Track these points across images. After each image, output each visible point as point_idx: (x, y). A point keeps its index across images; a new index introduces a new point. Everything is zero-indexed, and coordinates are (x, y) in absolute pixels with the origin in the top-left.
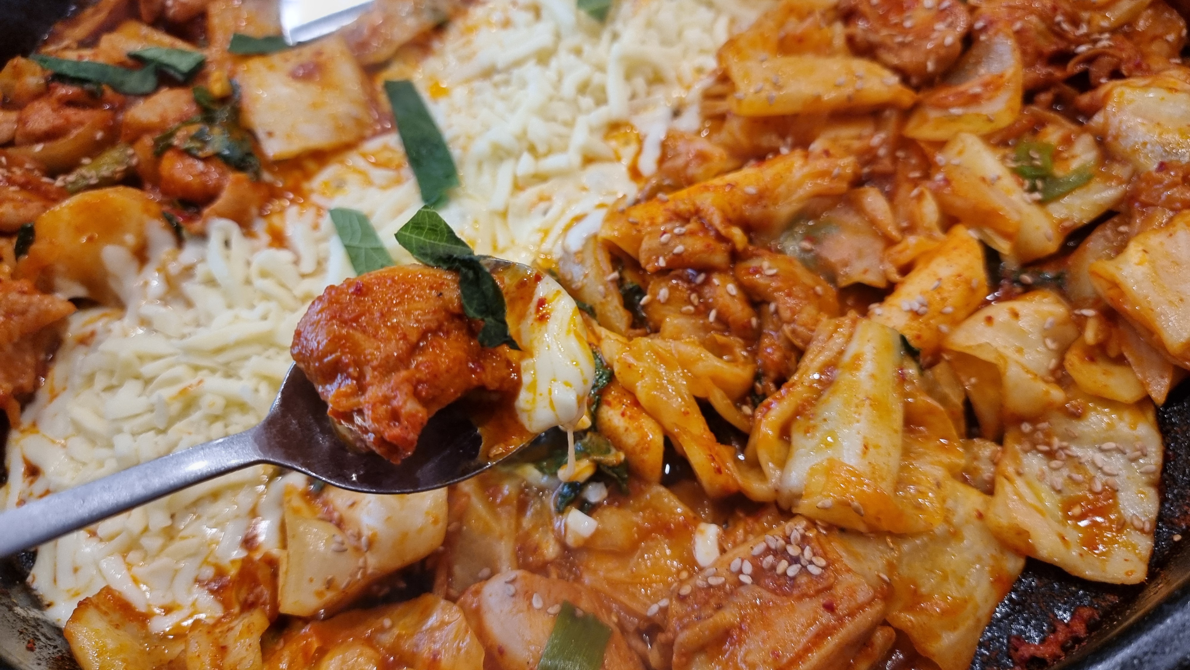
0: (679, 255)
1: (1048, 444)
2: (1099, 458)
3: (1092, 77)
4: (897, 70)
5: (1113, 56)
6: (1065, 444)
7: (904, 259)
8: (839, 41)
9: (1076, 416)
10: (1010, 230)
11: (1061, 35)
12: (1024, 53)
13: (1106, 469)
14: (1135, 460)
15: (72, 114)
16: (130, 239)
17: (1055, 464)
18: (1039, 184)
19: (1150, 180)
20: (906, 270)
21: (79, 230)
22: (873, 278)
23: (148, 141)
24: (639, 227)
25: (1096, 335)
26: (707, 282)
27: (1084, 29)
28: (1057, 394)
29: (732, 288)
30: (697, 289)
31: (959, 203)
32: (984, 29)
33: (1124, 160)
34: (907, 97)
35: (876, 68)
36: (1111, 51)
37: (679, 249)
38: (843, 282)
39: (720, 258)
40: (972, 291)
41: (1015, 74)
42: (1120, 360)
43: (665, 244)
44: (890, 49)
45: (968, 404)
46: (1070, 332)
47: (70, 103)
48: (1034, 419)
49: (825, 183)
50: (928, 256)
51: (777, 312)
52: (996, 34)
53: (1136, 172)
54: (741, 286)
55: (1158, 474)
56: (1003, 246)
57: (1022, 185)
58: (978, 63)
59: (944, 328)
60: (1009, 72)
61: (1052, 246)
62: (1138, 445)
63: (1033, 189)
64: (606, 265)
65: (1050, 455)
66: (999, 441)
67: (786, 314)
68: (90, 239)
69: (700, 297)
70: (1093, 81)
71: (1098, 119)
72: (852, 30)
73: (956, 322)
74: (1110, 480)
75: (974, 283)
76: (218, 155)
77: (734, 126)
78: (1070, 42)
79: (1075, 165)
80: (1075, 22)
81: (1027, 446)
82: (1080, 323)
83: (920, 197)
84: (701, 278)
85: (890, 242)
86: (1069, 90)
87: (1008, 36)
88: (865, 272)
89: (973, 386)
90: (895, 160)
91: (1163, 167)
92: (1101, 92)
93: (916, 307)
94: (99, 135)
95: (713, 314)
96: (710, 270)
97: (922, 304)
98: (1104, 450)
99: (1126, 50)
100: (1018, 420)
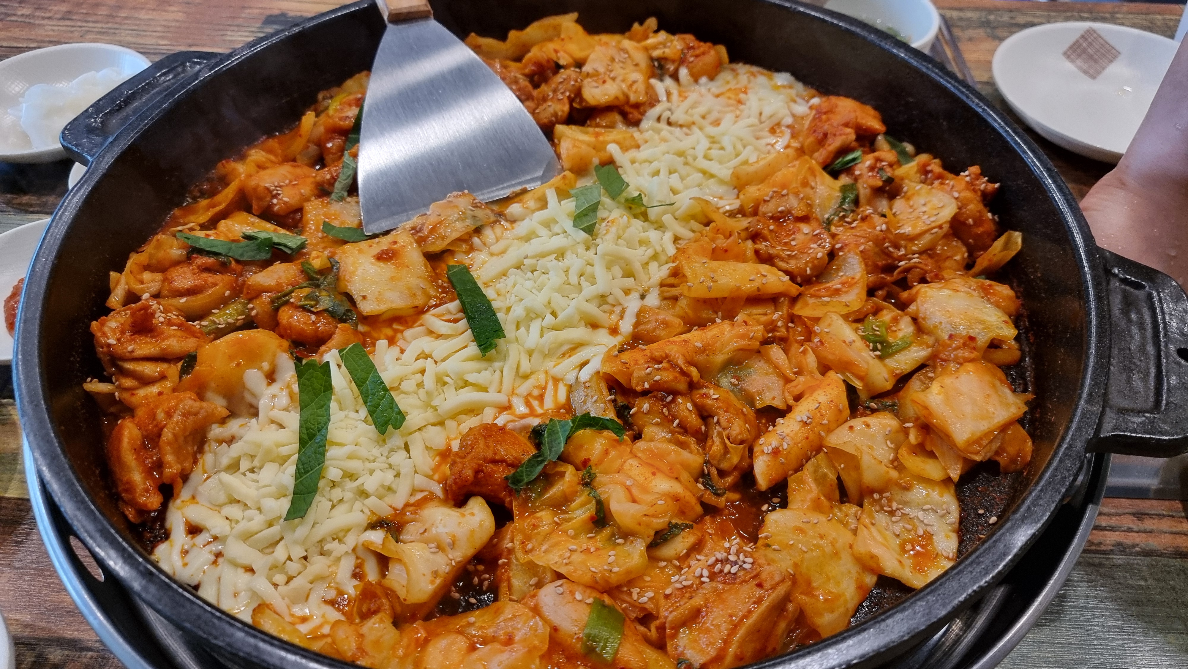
0: (657, 381)
1: (890, 507)
2: (920, 514)
3: (909, 280)
4: (787, 272)
5: (922, 269)
6: (901, 506)
7: (797, 392)
8: (750, 253)
9: (907, 488)
10: (862, 374)
11: (889, 255)
12: (866, 265)
13: (926, 521)
14: (943, 516)
15: (210, 278)
16: (266, 366)
17: (894, 519)
18: (879, 346)
19: (945, 346)
20: (798, 398)
21: (231, 358)
22: (778, 403)
23: (266, 298)
24: (628, 366)
25: (916, 438)
26: (673, 401)
27: (902, 252)
28: (894, 474)
29: (689, 406)
30: (667, 405)
31: (830, 357)
32: (841, 249)
33: (929, 333)
34: (794, 289)
35: (775, 270)
36: (920, 265)
37: (657, 378)
38: (759, 405)
39: (682, 386)
40: (840, 411)
41: (862, 277)
42: (931, 455)
43: (648, 375)
44: (783, 260)
45: (840, 482)
46: (901, 436)
47: (207, 269)
48: (881, 492)
49: (745, 342)
50: (812, 389)
51: (718, 422)
52: (849, 251)
53: (937, 341)
54: (695, 405)
55: (957, 525)
56: (858, 384)
57: (868, 346)
58: (838, 269)
59: (823, 433)
60: (858, 276)
61: (889, 386)
62: (944, 507)
63: (875, 349)
64: (605, 391)
65: (892, 513)
66: (861, 505)
67: (724, 423)
68: (238, 364)
69: (669, 410)
70: (909, 284)
71: (912, 308)
72: (758, 246)
73: (830, 431)
74: (929, 529)
75: (841, 407)
76: (325, 310)
77: (683, 303)
78: (894, 259)
79: (900, 335)
80: (897, 247)
81: (878, 508)
82: (906, 432)
83: (804, 352)
84: (670, 398)
85: (787, 381)
86: (896, 289)
87: (856, 254)
88: (774, 399)
89: (843, 469)
90: (788, 328)
91: (951, 337)
92: (914, 291)
93: (805, 419)
94: (227, 293)
95: (677, 422)
96: (676, 393)
97: (809, 418)
98: (924, 510)
99: (929, 265)
100: (871, 491)
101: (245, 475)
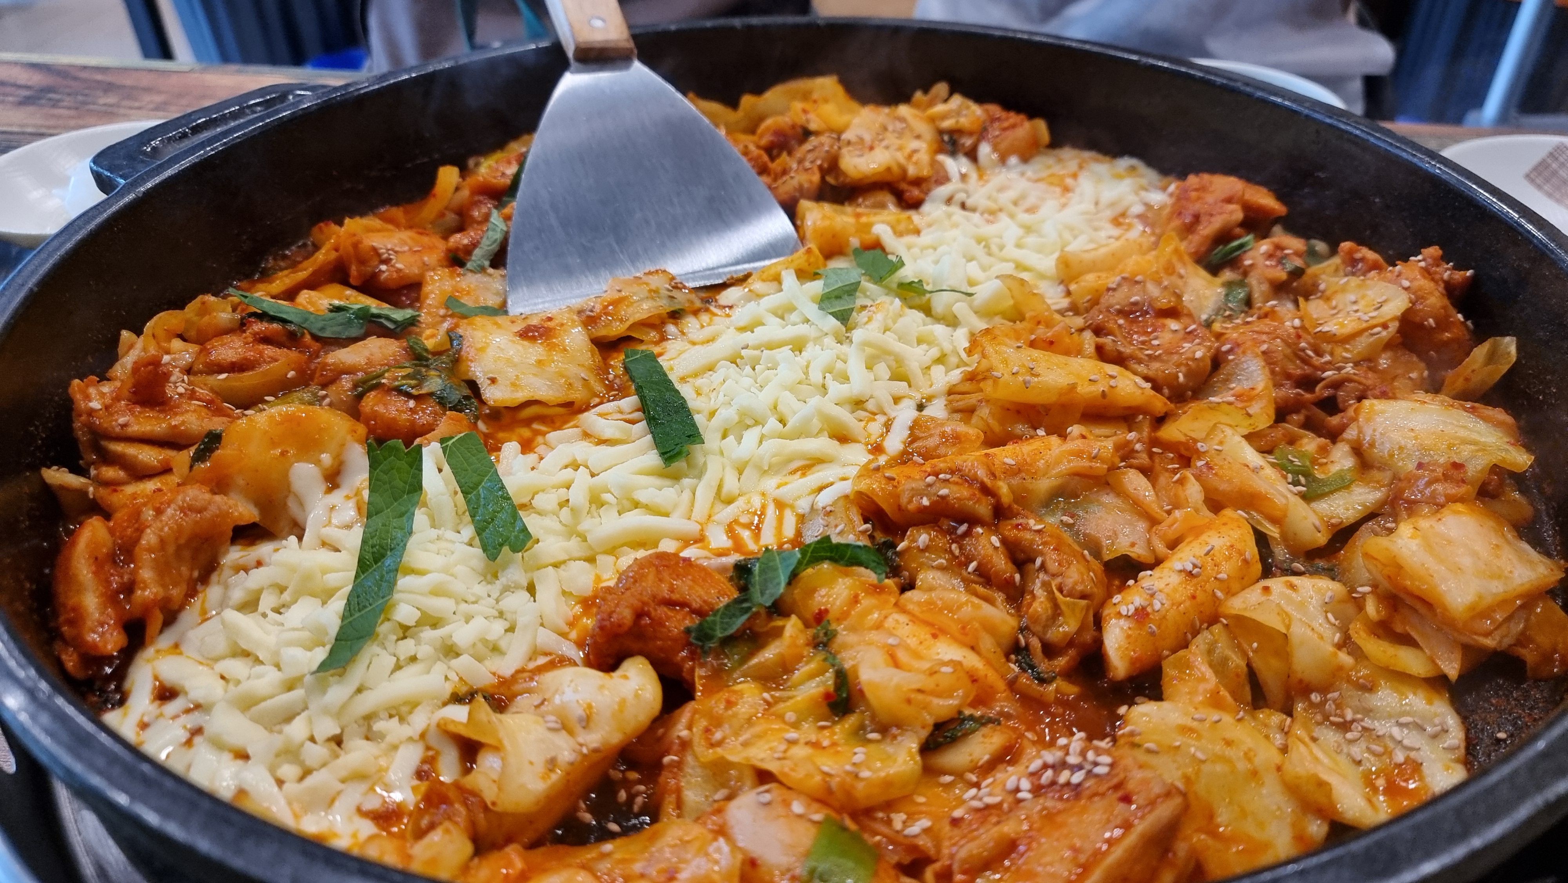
0: (943, 498)
1: (1342, 716)
2: (1396, 732)
3: (1340, 400)
4: (1147, 379)
5: (1360, 383)
6: (1359, 716)
7: (1172, 534)
8: (1090, 349)
9: (1369, 688)
10: (1278, 514)
11: (1306, 361)
12: (1273, 372)
13: (1406, 742)
14: (1435, 737)
15: (269, 351)
16: (326, 458)
17: (1349, 735)
18: (1302, 480)
19: (1411, 480)
20: (1173, 545)
21: (273, 443)
22: (1139, 552)
23: (346, 382)
24: (895, 483)
25: (1378, 612)
26: (968, 534)
27: (1328, 358)
28: (1345, 658)
29: (995, 540)
30: (959, 540)
31: (1224, 487)
32: (1230, 351)
33: (1382, 467)
34: (1160, 403)
35: (1128, 374)
36: (1356, 378)
37: (944, 492)
38: (1107, 556)
39: (984, 509)
40: (1246, 562)
41: (1266, 388)
42: (1406, 640)
43: (930, 485)
44: (1140, 362)
45: (1252, 676)
46: (1350, 609)
47: (266, 339)
48: (1324, 690)
49: (1082, 464)
50: (1197, 531)
51: (1043, 567)
52: (1244, 353)
53: (1396, 478)
54: (1004, 541)
55: (1462, 751)
56: (1273, 531)
57: (1286, 478)
58: (1227, 381)
59: (1219, 594)
60: (1260, 386)
61: (1322, 539)
62: (1437, 721)
63: (1296, 483)
64: (857, 518)
65: (1344, 727)
66: (1290, 714)
67: (1053, 566)
68: (283, 454)
69: (961, 548)
70: (1341, 406)
71: (1351, 433)
72: (1101, 340)
73: (1230, 593)
74: (1413, 754)
75: (1248, 555)
76: (431, 394)
77: (984, 412)
78: (1316, 368)
79: (1334, 469)
80: (1319, 353)
81: (1319, 717)
82: (1359, 604)
83: (1181, 482)
84: (963, 528)
85: (1153, 522)
86: (1320, 413)
87: (1257, 356)
88: (1133, 545)
89: (1255, 651)
90: (1151, 455)
91: (1420, 466)
92: (1351, 412)
93: (1189, 567)
94: (291, 374)
95: (973, 566)
96: (973, 521)
97: (1195, 566)
98: (1401, 725)
99: (1370, 379)
100: (1305, 689)
101: (264, 615)
